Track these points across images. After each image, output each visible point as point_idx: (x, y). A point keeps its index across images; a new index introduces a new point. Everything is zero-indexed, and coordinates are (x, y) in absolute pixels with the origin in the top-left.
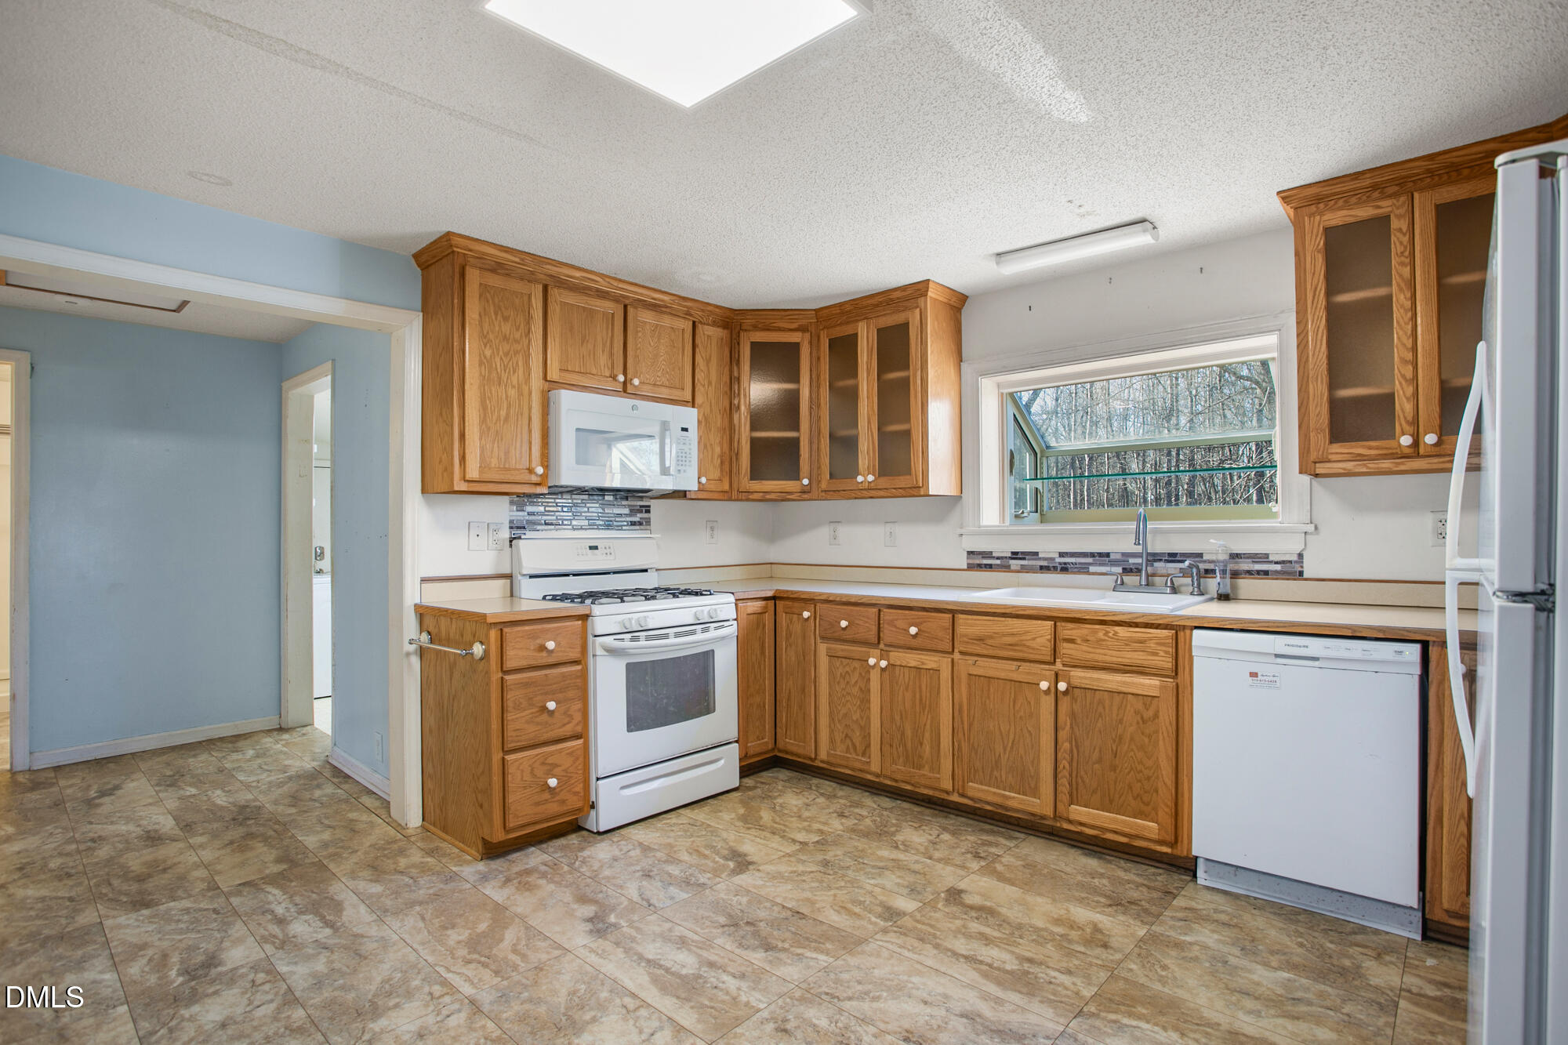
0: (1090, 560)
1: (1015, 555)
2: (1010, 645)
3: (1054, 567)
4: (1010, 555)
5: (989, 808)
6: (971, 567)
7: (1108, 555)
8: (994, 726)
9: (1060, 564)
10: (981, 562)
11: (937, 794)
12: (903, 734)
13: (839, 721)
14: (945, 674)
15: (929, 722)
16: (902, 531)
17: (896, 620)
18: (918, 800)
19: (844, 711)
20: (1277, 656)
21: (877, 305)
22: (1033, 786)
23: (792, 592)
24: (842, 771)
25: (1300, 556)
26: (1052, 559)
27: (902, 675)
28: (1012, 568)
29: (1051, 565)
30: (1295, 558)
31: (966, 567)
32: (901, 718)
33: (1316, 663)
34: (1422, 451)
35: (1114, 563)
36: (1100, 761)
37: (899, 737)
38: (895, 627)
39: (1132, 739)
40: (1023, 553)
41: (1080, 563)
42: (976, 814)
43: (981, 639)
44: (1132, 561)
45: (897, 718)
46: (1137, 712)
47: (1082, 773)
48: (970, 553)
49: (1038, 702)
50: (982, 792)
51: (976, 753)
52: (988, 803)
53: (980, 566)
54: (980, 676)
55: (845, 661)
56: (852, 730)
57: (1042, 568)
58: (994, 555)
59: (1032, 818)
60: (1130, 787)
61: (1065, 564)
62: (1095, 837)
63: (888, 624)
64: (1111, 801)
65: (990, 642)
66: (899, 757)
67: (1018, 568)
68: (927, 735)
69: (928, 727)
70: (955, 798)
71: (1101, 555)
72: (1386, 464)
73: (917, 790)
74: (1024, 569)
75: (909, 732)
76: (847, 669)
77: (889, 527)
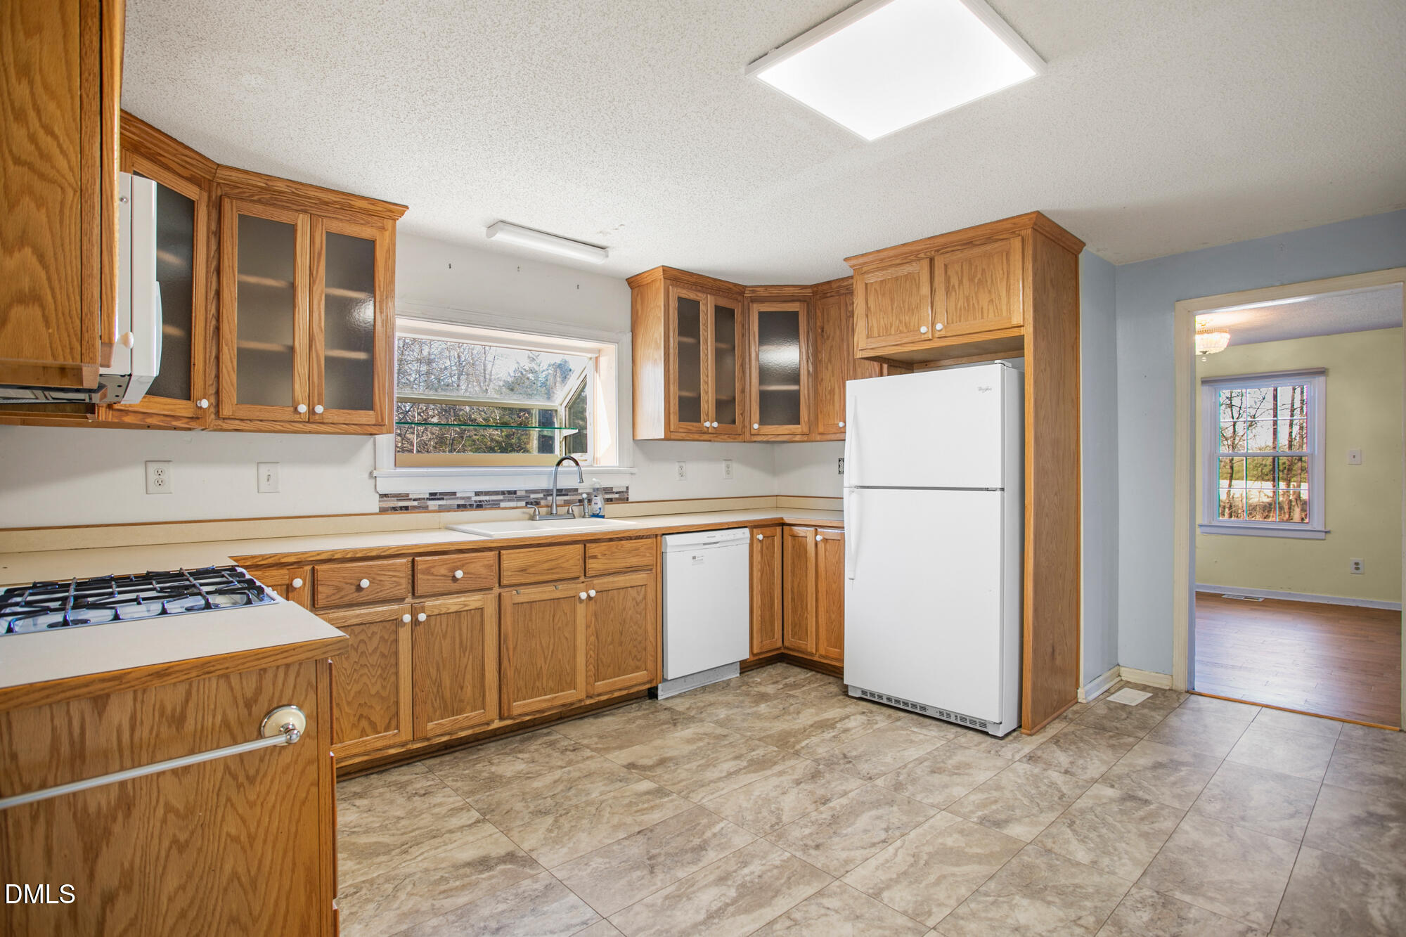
0: (501, 497)
1: (433, 496)
2: (548, 570)
3: (471, 505)
4: (427, 496)
5: (528, 718)
6: (383, 511)
7: (515, 492)
8: (536, 645)
9: (476, 501)
10: (396, 505)
11: (478, 730)
12: (440, 685)
13: (349, 703)
14: (491, 611)
15: (470, 662)
16: (286, 474)
17: (434, 567)
18: (433, 752)
19: (356, 688)
20: (705, 544)
21: (326, 203)
22: (568, 681)
23: (263, 557)
24: (350, 762)
25: (627, 488)
26: (469, 498)
27: (438, 624)
28: (430, 508)
29: (467, 503)
30: (625, 490)
31: (377, 511)
32: (438, 669)
33: (718, 545)
34: (710, 431)
35: (519, 499)
36: (612, 642)
37: (435, 690)
38: (433, 574)
39: (631, 618)
40: (441, 494)
41: (493, 501)
42: (495, 736)
43: (523, 570)
44: (533, 496)
45: (433, 672)
46: (634, 599)
47: (601, 656)
48: (383, 496)
49: (574, 611)
50: (524, 707)
51: (519, 673)
52: (527, 714)
53: (394, 509)
54: (522, 603)
55: (357, 629)
56: (371, 707)
57: (459, 506)
58: (410, 497)
59: (564, 709)
60: (630, 653)
61: (480, 501)
62: (627, 694)
63: (423, 573)
64: (619, 669)
65: (532, 570)
66: (435, 711)
67: (437, 508)
68: (469, 677)
69: (470, 667)
70: (497, 724)
71: (510, 492)
72: (696, 436)
73: (454, 737)
74: (441, 509)
75: (447, 682)
76: (362, 637)
77: (264, 470)
